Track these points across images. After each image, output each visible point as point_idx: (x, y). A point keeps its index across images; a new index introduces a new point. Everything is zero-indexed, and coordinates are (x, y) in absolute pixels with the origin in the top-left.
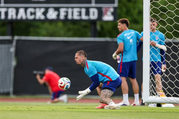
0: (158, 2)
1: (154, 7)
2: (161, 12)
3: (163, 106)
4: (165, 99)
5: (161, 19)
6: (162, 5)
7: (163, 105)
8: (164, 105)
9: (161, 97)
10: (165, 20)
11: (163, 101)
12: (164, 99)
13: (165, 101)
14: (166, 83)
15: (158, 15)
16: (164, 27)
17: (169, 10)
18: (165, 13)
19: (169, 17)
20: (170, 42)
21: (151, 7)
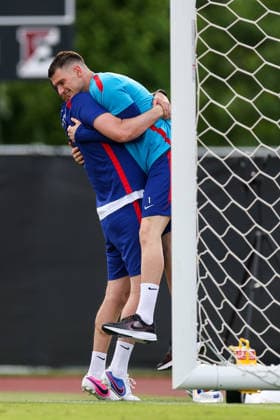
0: (225, 5)
1: (211, 24)
2: (239, 43)
3: (250, 398)
4: (259, 374)
5: (238, 69)
6: (240, 18)
7: (247, 396)
8: (254, 395)
9: (243, 368)
10: (252, 75)
11: (250, 380)
12: (252, 373)
13: (258, 380)
14: (261, 311)
15: (225, 55)
16: (251, 102)
17: (268, 37)
18: (253, 48)
19: (266, 63)
20: (272, 155)
21: (200, 24)
